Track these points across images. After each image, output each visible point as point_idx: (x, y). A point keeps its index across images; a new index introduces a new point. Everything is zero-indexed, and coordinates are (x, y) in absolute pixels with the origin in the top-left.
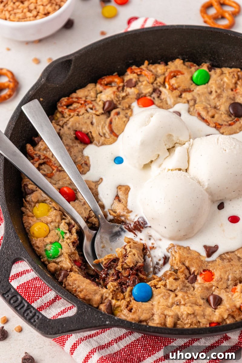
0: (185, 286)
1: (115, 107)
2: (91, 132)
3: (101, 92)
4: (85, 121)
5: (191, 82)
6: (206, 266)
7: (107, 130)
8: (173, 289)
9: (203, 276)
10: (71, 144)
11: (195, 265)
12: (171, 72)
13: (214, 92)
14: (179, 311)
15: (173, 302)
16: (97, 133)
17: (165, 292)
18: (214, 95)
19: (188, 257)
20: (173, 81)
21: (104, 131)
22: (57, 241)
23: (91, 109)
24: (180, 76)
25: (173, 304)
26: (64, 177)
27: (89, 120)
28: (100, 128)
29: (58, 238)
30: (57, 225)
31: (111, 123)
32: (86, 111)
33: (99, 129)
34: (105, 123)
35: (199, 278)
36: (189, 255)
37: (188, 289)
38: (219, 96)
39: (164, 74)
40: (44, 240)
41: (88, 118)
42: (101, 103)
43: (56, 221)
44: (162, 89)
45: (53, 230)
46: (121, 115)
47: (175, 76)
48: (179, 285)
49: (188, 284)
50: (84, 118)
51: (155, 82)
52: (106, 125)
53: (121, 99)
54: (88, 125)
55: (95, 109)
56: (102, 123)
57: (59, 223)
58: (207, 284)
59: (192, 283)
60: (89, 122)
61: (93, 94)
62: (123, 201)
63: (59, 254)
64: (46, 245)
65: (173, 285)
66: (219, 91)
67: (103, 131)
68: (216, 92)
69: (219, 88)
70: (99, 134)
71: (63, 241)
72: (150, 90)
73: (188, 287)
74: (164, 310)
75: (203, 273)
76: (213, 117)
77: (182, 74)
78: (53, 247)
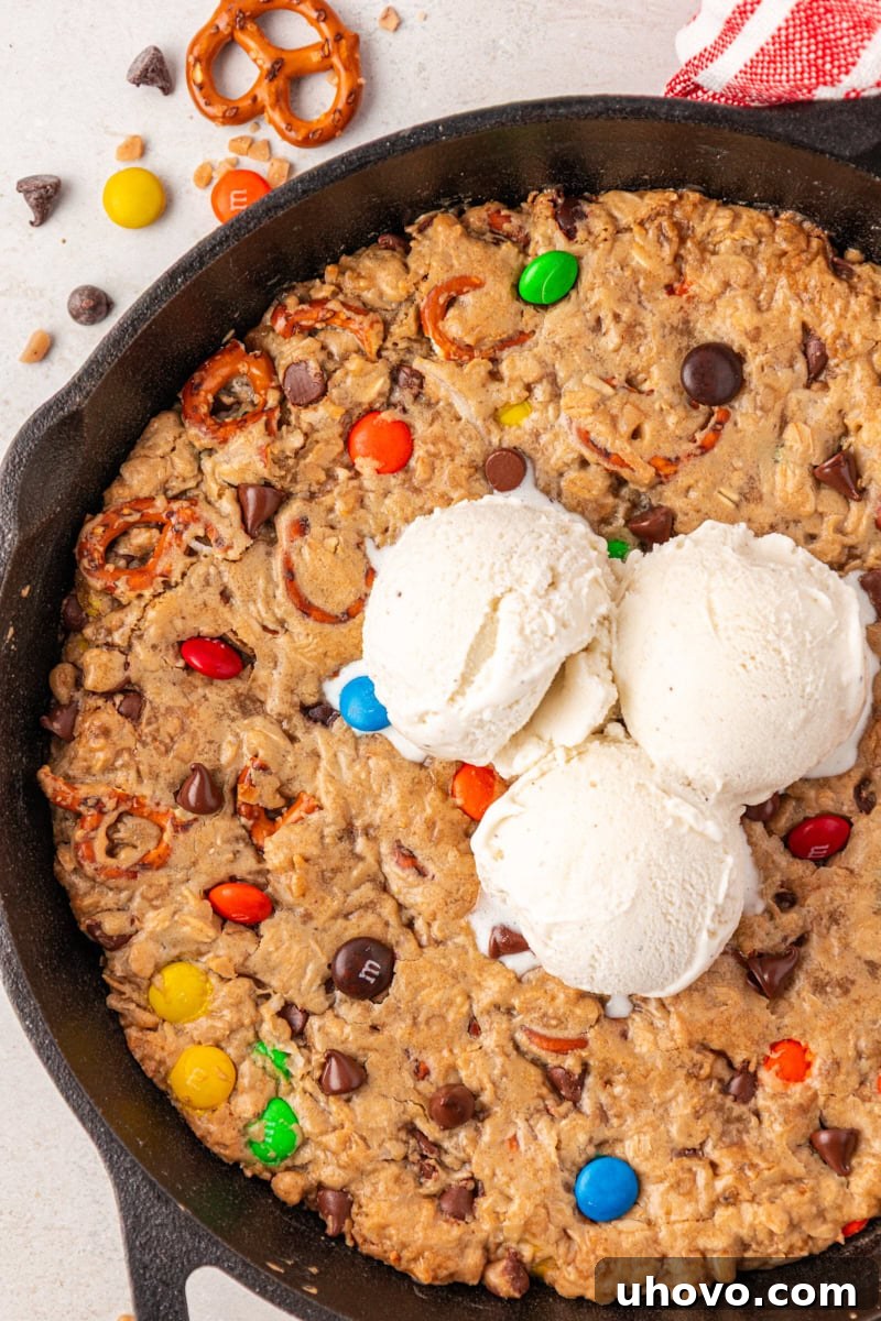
0: (728, 1121)
1: (284, 498)
2: (235, 633)
3: (211, 451)
4: (201, 597)
5: (519, 305)
6: (775, 1031)
7: (284, 605)
8: (695, 1143)
9: (776, 1067)
10: (183, 702)
11: (742, 1041)
12: (438, 290)
13: (608, 323)
14: (741, 1225)
15: (714, 1198)
16: (258, 628)
17: (676, 1172)
18: (612, 338)
19: (711, 1023)
20: (453, 326)
21: (279, 613)
22: (274, 1095)
23: (204, 540)
24: (468, 299)
25: (714, 1204)
26: (208, 843)
27: (211, 590)
28: (260, 605)
29: (272, 1085)
30: (250, 1035)
31: (290, 573)
32: (189, 560)
33: (259, 612)
34: (269, 579)
35: (767, 1077)
36: (712, 1014)
37: (741, 1126)
38: (631, 333)
39: (410, 299)
40: (231, 1114)
41: (208, 584)
42: (227, 505)
43: (242, 1025)
44: (418, 363)
45: (243, 1058)
46: (316, 529)
47: (451, 302)
48: (711, 1124)
49: (738, 1109)
50: (191, 587)
51: (389, 344)
52: (277, 586)
53: (291, 462)
54: (215, 611)
55: (219, 541)
56: (261, 583)
57: (256, 1024)
58: (797, 1092)
59: (745, 1101)
60: (212, 597)
61: (183, 465)
63: (298, 1142)
64: (246, 1126)
65: (693, 1132)
66: (626, 314)
67: (274, 615)
68: (617, 317)
69: (624, 299)
70: (265, 628)
71: (293, 1090)
72: (380, 383)
73: (739, 1119)
74: (694, 1239)
75: (774, 1056)
76: (636, 434)
77: (477, 286)
78: (271, 1128)
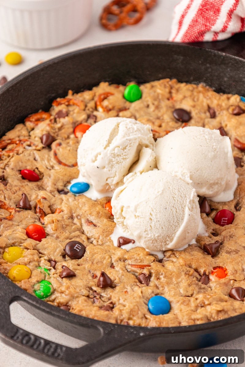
0: (200, 288)
1: (54, 140)
2: (37, 168)
3: (33, 129)
4: (27, 158)
5: (124, 100)
6: (214, 264)
7: (53, 161)
8: (189, 294)
9: (216, 274)
10: (20, 184)
11: (203, 265)
12: (100, 95)
13: (151, 105)
14: (207, 312)
15: (197, 305)
16: (45, 167)
17: (183, 299)
18: (152, 108)
19: (192, 259)
20: (105, 103)
21: (51, 164)
22: (44, 279)
23: (29, 146)
24: (111, 97)
25: (197, 307)
26: (26, 216)
27: (31, 157)
28: (46, 162)
29: (43, 275)
30: (37, 263)
31: (55, 154)
32: (24, 149)
33: (45, 163)
34: (49, 156)
35: (212, 277)
36: (193, 257)
37: (205, 290)
38: (157, 107)
39: (93, 99)
40: (29, 281)
41: (30, 155)
42: (37, 139)
43: (34, 260)
44: (95, 113)
45: (34, 270)
46: (64, 145)
47: (105, 98)
48: (194, 288)
49: (203, 286)
50: (25, 155)
51: (87, 109)
52: (51, 157)
53: (57, 130)
54: (32, 162)
55: (34, 145)
56: (47, 156)
57: (39, 262)
58: (223, 280)
59: (206, 284)
60: (31, 158)
61: (24, 132)
62: (98, 225)
63: (51, 290)
64: (34, 285)
65: (188, 290)
66: (156, 103)
67: (50, 164)
68: (153, 104)
69: (155, 100)
70: (47, 168)
71: (50, 278)
72: (83, 116)
73: (204, 288)
74: (190, 316)
75: (214, 271)
76: (160, 126)
77: (112, 94)
78: (42, 285)
